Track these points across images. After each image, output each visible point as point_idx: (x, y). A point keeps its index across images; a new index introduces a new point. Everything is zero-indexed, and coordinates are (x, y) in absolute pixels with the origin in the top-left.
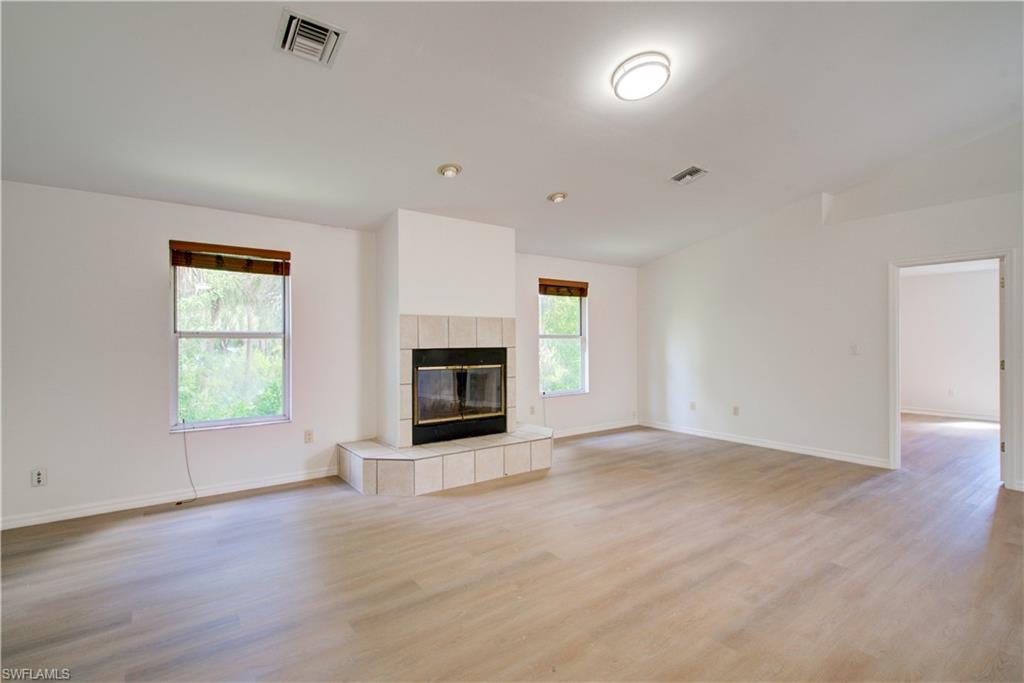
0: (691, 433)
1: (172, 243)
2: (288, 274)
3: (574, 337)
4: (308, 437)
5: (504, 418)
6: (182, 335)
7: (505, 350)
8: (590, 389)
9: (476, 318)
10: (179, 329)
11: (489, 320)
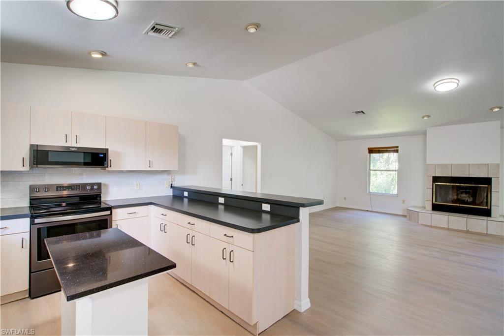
1: (368, 148)
2: (398, 152)
4: (404, 202)
5: (490, 210)
7: (491, 179)
9: (469, 165)
10: (371, 169)
11: (478, 165)
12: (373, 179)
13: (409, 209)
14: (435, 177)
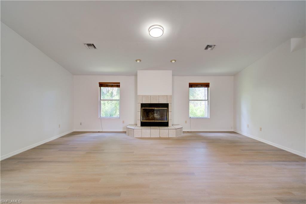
0: (248, 136)
1: (99, 83)
2: (119, 87)
3: (205, 100)
4: (123, 122)
5: (168, 122)
7: (168, 104)
8: (210, 117)
9: (159, 96)
10: (101, 99)
11: (163, 96)
12: (102, 106)
13: (127, 127)
14: (142, 104)
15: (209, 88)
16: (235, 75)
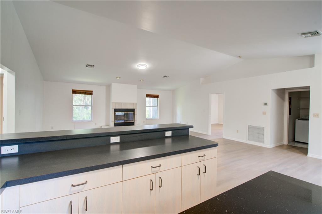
1: (72, 90)
2: (92, 94)
3: (156, 107)
4: (96, 124)
5: (134, 122)
6: (74, 105)
7: (134, 109)
8: (159, 118)
9: (128, 103)
10: (74, 104)
11: (131, 103)
14: (115, 109)
15: (158, 98)
16: (173, 92)
